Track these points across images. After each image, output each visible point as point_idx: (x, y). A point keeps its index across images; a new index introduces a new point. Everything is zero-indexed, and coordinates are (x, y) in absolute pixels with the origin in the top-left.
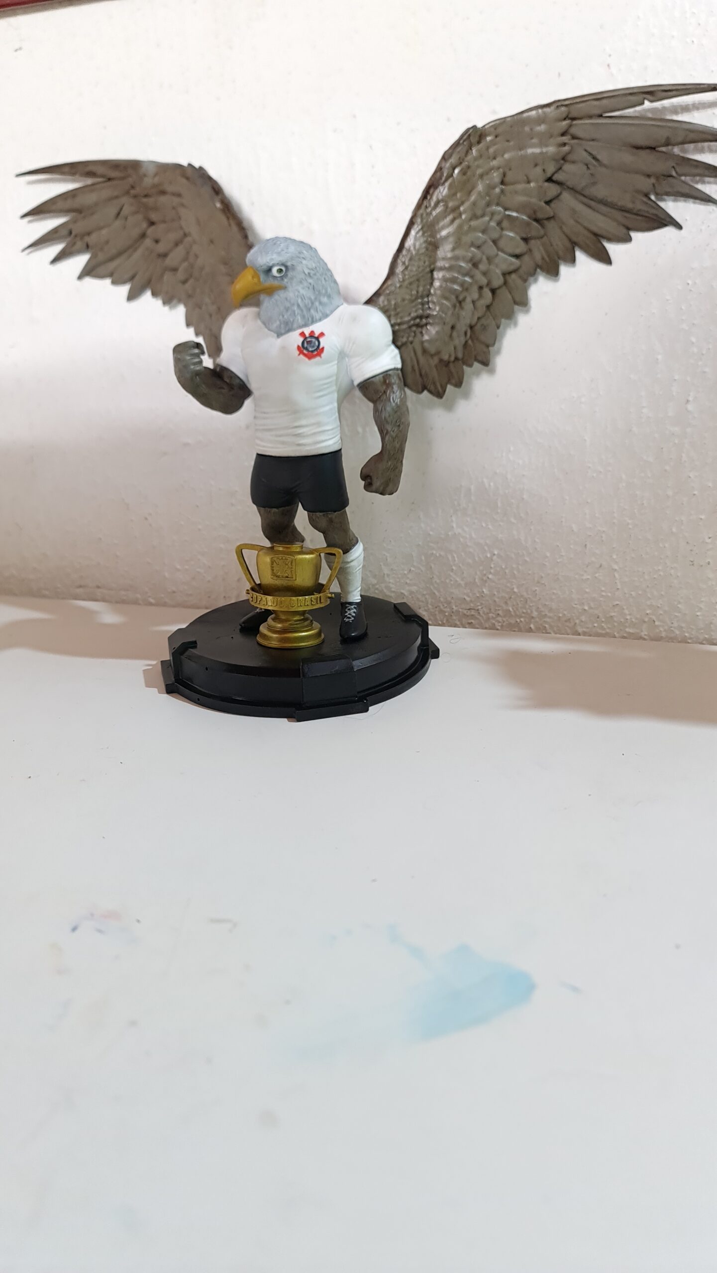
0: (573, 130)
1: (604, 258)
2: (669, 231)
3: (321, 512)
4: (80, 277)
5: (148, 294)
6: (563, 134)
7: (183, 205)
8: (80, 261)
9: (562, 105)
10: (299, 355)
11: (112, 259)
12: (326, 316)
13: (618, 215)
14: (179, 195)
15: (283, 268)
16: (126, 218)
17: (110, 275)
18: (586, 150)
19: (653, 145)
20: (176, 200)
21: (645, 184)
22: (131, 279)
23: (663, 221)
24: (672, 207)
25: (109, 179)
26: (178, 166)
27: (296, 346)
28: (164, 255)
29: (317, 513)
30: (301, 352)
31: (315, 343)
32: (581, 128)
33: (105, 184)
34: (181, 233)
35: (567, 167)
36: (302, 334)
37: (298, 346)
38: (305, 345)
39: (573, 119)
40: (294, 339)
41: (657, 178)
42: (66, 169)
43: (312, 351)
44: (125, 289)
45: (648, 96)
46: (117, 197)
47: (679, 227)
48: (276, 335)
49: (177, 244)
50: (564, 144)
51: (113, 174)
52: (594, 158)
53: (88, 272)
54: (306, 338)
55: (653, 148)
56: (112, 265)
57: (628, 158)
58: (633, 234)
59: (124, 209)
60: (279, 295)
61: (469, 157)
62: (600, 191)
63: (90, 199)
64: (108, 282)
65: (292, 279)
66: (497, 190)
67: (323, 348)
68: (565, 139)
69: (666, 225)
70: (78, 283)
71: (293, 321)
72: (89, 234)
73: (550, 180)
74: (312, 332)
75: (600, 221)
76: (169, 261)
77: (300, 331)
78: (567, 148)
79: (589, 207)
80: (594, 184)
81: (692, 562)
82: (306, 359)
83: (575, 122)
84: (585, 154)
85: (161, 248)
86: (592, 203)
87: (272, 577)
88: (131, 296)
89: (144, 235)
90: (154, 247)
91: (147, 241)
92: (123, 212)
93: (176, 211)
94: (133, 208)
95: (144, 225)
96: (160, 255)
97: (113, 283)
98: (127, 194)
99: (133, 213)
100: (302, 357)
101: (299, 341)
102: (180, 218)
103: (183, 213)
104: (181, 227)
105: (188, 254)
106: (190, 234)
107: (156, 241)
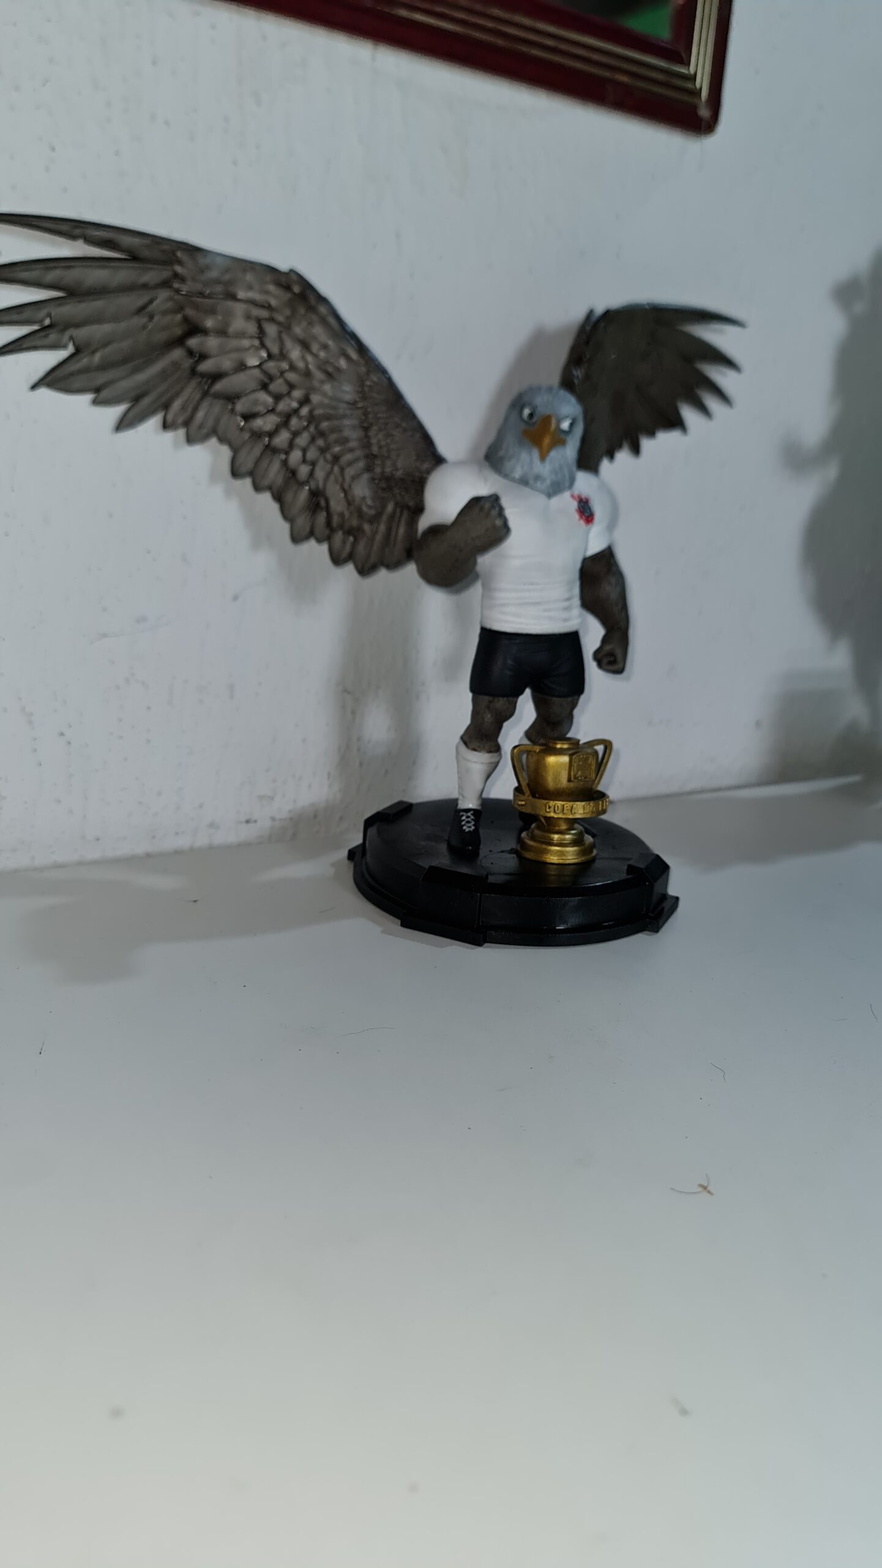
10: (579, 520)
11: (103, 367)
14: (267, 305)
15: (572, 422)
16: (151, 317)
17: (97, 390)
20: (259, 311)
22: (134, 399)
24: (689, 414)
25: (137, 259)
26: (273, 270)
30: (580, 516)
31: (588, 507)
33: (131, 264)
36: (573, 496)
37: (575, 509)
38: (583, 508)
40: (568, 502)
42: (64, 227)
43: (587, 517)
46: (145, 286)
48: (545, 496)
51: (144, 252)
53: (53, 379)
54: (578, 501)
55: (691, 363)
56: (101, 378)
59: (154, 304)
60: (557, 452)
63: (96, 276)
67: (594, 513)
70: (28, 393)
71: (561, 482)
72: (77, 326)
74: (579, 494)
76: (222, 386)
77: (571, 491)
82: (585, 525)
87: (569, 780)
88: (123, 424)
89: (180, 341)
90: (188, 363)
91: (177, 354)
92: (151, 308)
93: (259, 322)
94: (170, 304)
95: (178, 331)
96: (203, 375)
97: (96, 402)
98: (165, 284)
99: (165, 313)
100: (582, 522)
101: (574, 504)
102: (260, 332)
103: (270, 328)
104: (261, 344)
105: (266, 383)
106: (281, 356)
107: (197, 357)
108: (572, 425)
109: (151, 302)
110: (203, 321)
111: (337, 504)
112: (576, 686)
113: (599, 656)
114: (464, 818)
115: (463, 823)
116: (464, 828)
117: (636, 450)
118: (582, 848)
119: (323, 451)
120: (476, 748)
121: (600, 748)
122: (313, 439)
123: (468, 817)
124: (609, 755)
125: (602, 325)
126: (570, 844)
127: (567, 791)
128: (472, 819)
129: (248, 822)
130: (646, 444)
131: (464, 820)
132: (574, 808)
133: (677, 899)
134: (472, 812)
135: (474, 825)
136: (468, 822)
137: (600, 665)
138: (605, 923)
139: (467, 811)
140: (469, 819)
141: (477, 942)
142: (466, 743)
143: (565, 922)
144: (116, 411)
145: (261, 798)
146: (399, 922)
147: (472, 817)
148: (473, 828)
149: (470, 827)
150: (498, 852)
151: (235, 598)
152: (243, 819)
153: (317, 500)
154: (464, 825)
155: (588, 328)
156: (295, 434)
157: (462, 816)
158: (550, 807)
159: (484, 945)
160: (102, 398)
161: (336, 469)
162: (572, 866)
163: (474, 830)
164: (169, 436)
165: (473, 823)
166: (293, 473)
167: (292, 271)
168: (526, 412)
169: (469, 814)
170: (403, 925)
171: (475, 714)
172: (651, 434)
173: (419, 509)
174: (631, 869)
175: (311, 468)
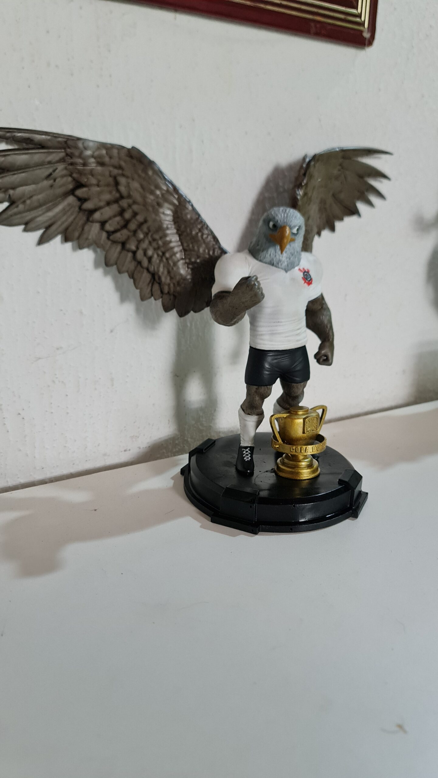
0: (343, 164)
7: (123, 175)
11: (29, 210)
13: (343, 208)
14: (120, 167)
15: (299, 228)
16: (55, 180)
17: (26, 223)
19: (362, 176)
20: (116, 172)
22: (47, 227)
23: (354, 212)
25: (44, 147)
26: (122, 147)
30: (305, 282)
31: (308, 276)
32: (346, 163)
33: (41, 151)
34: (118, 195)
36: (300, 270)
37: (302, 278)
38: (305, 277)
39: (345, 158)
40: (297, 273)
42: (1, 133)
43: (310, 281)
45: (368, 153)
46: (50, 163)
47: (359, 216)
48: (284, 271)
49: (108, 204)
52: (346, 179)
54: (303, 273)
56: (28, 216)
58: (345, 217)
59: (56, 172)
63: (22, 159)
64: (19, 229)
65: (299, 235)
67: (312, 278)
69: (355, 215)
71: (293, 262)
74: (304, 268)
76: (97, 216)
77: (299, 267)
82: (308, 286)
85: (88, 205)
87: (304, 433)
88: (42, 241)
89: (72, 192)
90: (77, 203)
91: (71, 199)
92: (54, 175)
93: (115, 178)
94: (65, 172)
95: (71, 186)
96: (85, 210)
97: (25, 230)
98: (62, 160)
99: (63, 176)
100: (306, 284)
101: (301, 275)
102: (117, 184)
103: (122, 181)
104: (118, 191)
105: (121, 212)
106: (129, 196)
107: (82, 200)
108: (298, 230)
109: (54, 171)
110: (84, 180)
111: (165, 279)
112: (306, 376)
113: (318, 357)
114: (244, 452)
115: (244, 456)
116: (245, 458)
117: (333, 229)
118: (312, 469)
119: (155, 249)
120: (250, 413)
121: (320, 411)
122: (150, 243)
123: (247, 452)
124: (326, 414)
125: (312, 163)
126: (305, 467)
127: (302, 438)
128: (249, 453)
129: (125, 451)
130: (338, 225)
131: (244, 454)
132: (307, 449)
133: (367, 493)
134: (249, 449)
135: (250, 457)
136: (247, 455)
137: (318, 361)
138: (327, 515)
139: (246, 448)
140: (247, 453)
141: (255, 532)
142: (243, 410)
143: (304, 517)
144: (38, 234)
145: (132, 437)
146: (210, 518)
147: (249, 452)
148: (250, 458)
149: (248, 458)
150: (264, 472)
151: (112, 331)
152: (123, 450)
153: (155, 278)
154: (245, 457)
155: (304, 166)
156: (139, 241)
157: (244, 451)
158: (293, 449)
159: (258, 534)
160: (28, 227)
161: (164, 260)
162: (307, 481)
163: (250, 460)
164: (69, 245)
165: (250, 455)
166: (139, 263)
167: (133, 148)
168: (271, 224)
169: (247, 450)
170: (213, 521)
171: (248, 394)
172: (341, 219)
173: (212, 280)
174: (341, 482)
175: (150, 259)
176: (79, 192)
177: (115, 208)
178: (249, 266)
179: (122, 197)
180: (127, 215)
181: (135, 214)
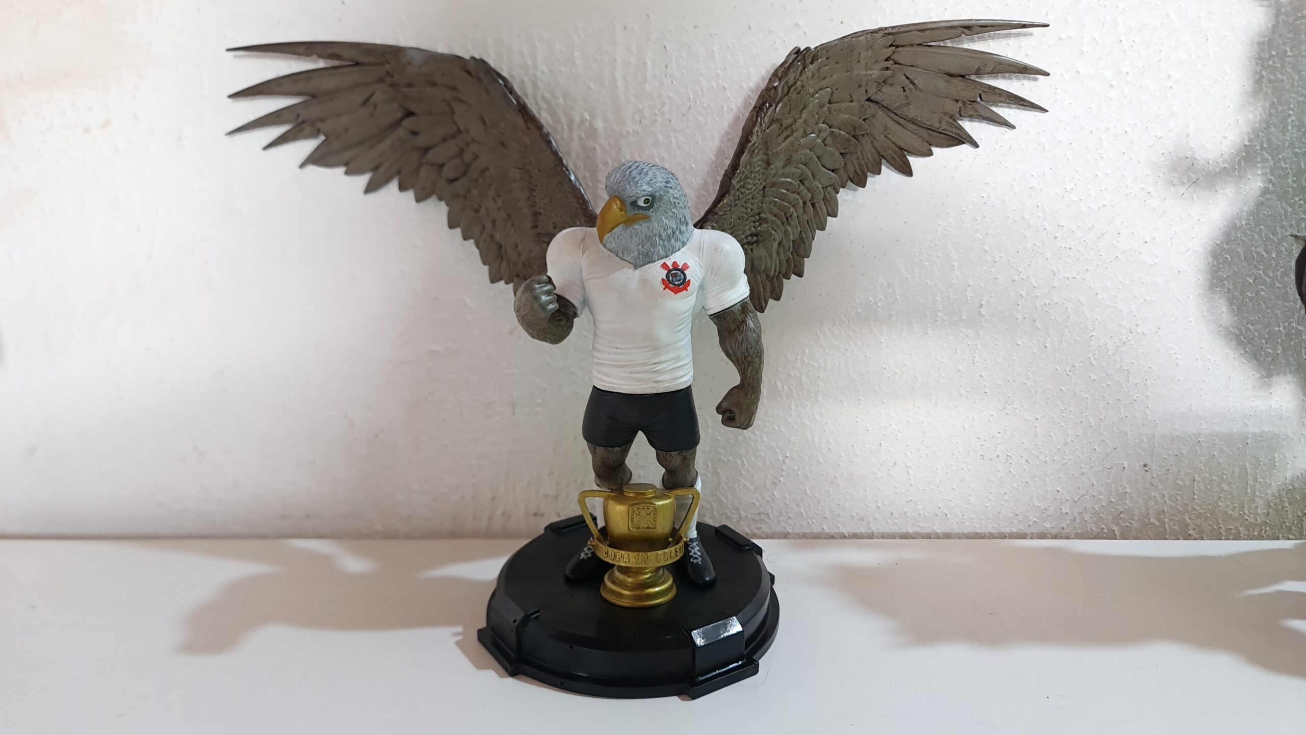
0: (895, 57)
1: (906, 170)
2: (965, 148)
3: (675, 451)
4: (302, 166)
5: (394, 185)
6: (886, 60)
7: (459, 100)
8: (307, 146)
9: (890, 34)
10: (664, 289)
11: (349, 147)
12: (684, 244)
13: (924, 133)
14: (454, 88)
15: (650, 198)
16: (375, 107)
17: (346, 164)
18: (905, 75)
19: (964, 74)
20: (449, 93)
21: (953, 108)
22: (375, 169)
23: (962, 138)
25: (357, 64)
26: (459, 58)
27: (660, 279)
28: (427, 149)
29: (672, 453)
30: (666, 287)
31: (680, 276)
32: (903, 55)
33: (353, 69)
34: (454, 128)
35: (886, 89)
36: (664, 266)
37: (663, 279)
38: (671, 278)
39: (897, 47)
40: (656, 272)
41: (964, 103)
42: (301, 49)
43: (679, 285)
44: (363, 180)
45: (966, 31)
46: (366, 84)
47: (975, 145)
48: (632, 266)
49: (444, 140)
50: (887, 69)
51: (362, 59)
52: (912, 82)
53: (315, 159)
54: (670, 271)
55: (963, 76)
56: (348, 155)
57: (941, 84)
58: (934, 149)
59: (375, 96)
60: (641, 225)
61: (804, 77)
62: (912, 112)
63: (330, 83)
64: (340, 171)
65: (658, 209)
66: (825, 109)
67: (689, 281)
68: (888, 64)
69: (963, 143)
70: (299, 171)
71: (654, 251)
72: (322, 120)
73: (869, 100)
74: (675, 263)
75: (905, 137)
76: (430, 156)
77: (662, 262)
78: (889, 73)
79: (900, 124)
80: (908, 104)
81: (982, 456)
82: (673, 293)
83: (898, 49)
84: (904, 78)
85: (421, 141)
86: (902, 121)
87: (629, 528)
88: (370, 188)
89: (397, 124)
90: (407, 138)
91: (400, 132)
92: (373, 100)
93: (450, 105)
94: (387, 96)
95: (399, 114)
96: (418, 147)
97: (347, 173)
98: (381, 80)
99: (384, 102)
100: (668, 291)
101: (664, 274)
102: (453, 112)
103: (458, 108)
104: (454, 123)
105: (461, 151)
106: (467, 131)
107: (414, 133)
108: (648, 201)
109: (372, 95)
110: (413, 107)
111: (512, 255)
113: (720, 411)
116: (582, 554)
127: (629, 538)
128: (591, 547)
135: (591, 553)
136: (588, 549)
137: (723, 418)
149: (588, 554)
154: (585, 551)
158: (606, 554)
160: (351, 169)
163: (589, 558)
166: (484, 227)
175: (494, 222)
176: (407, 122)
177: (452, 147)
178: (583, 253)
179: (459, 131)
180: (468, 157)
181: (476, 157)
